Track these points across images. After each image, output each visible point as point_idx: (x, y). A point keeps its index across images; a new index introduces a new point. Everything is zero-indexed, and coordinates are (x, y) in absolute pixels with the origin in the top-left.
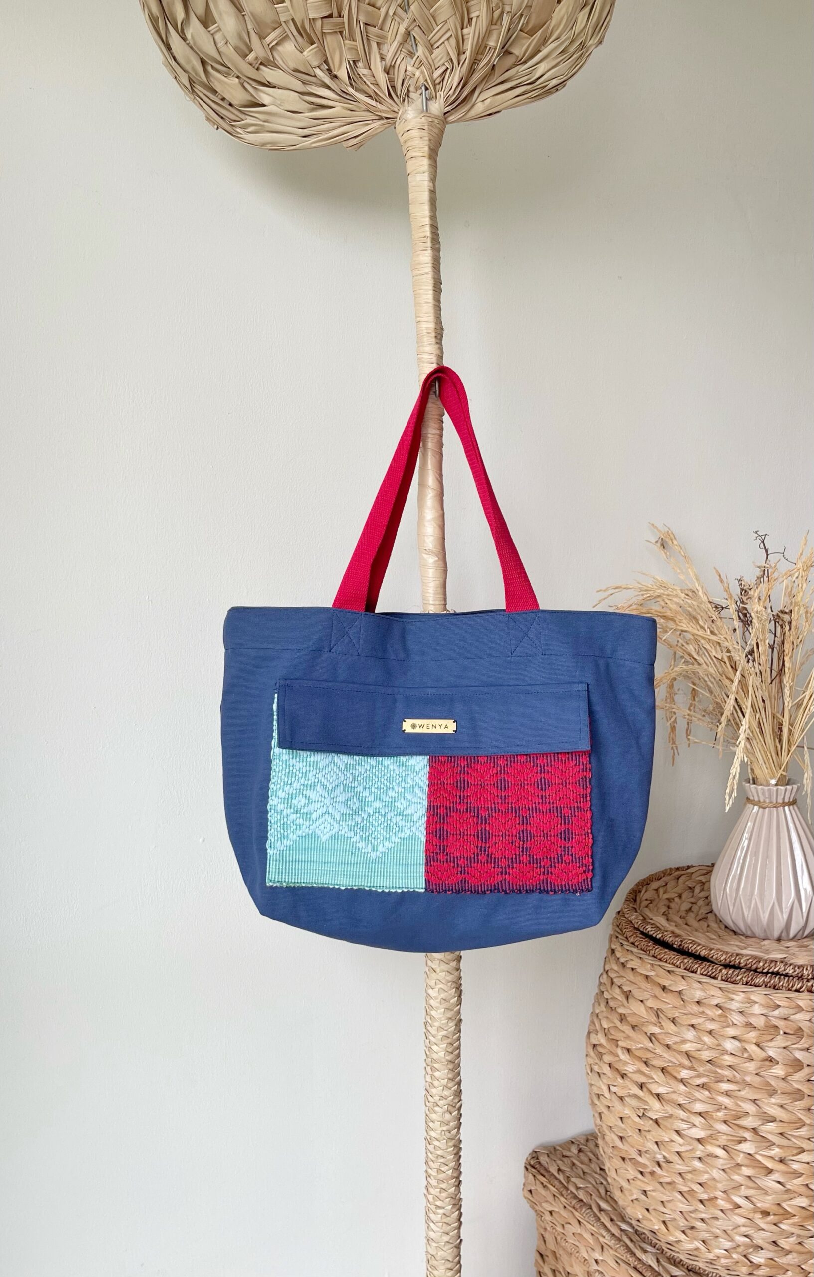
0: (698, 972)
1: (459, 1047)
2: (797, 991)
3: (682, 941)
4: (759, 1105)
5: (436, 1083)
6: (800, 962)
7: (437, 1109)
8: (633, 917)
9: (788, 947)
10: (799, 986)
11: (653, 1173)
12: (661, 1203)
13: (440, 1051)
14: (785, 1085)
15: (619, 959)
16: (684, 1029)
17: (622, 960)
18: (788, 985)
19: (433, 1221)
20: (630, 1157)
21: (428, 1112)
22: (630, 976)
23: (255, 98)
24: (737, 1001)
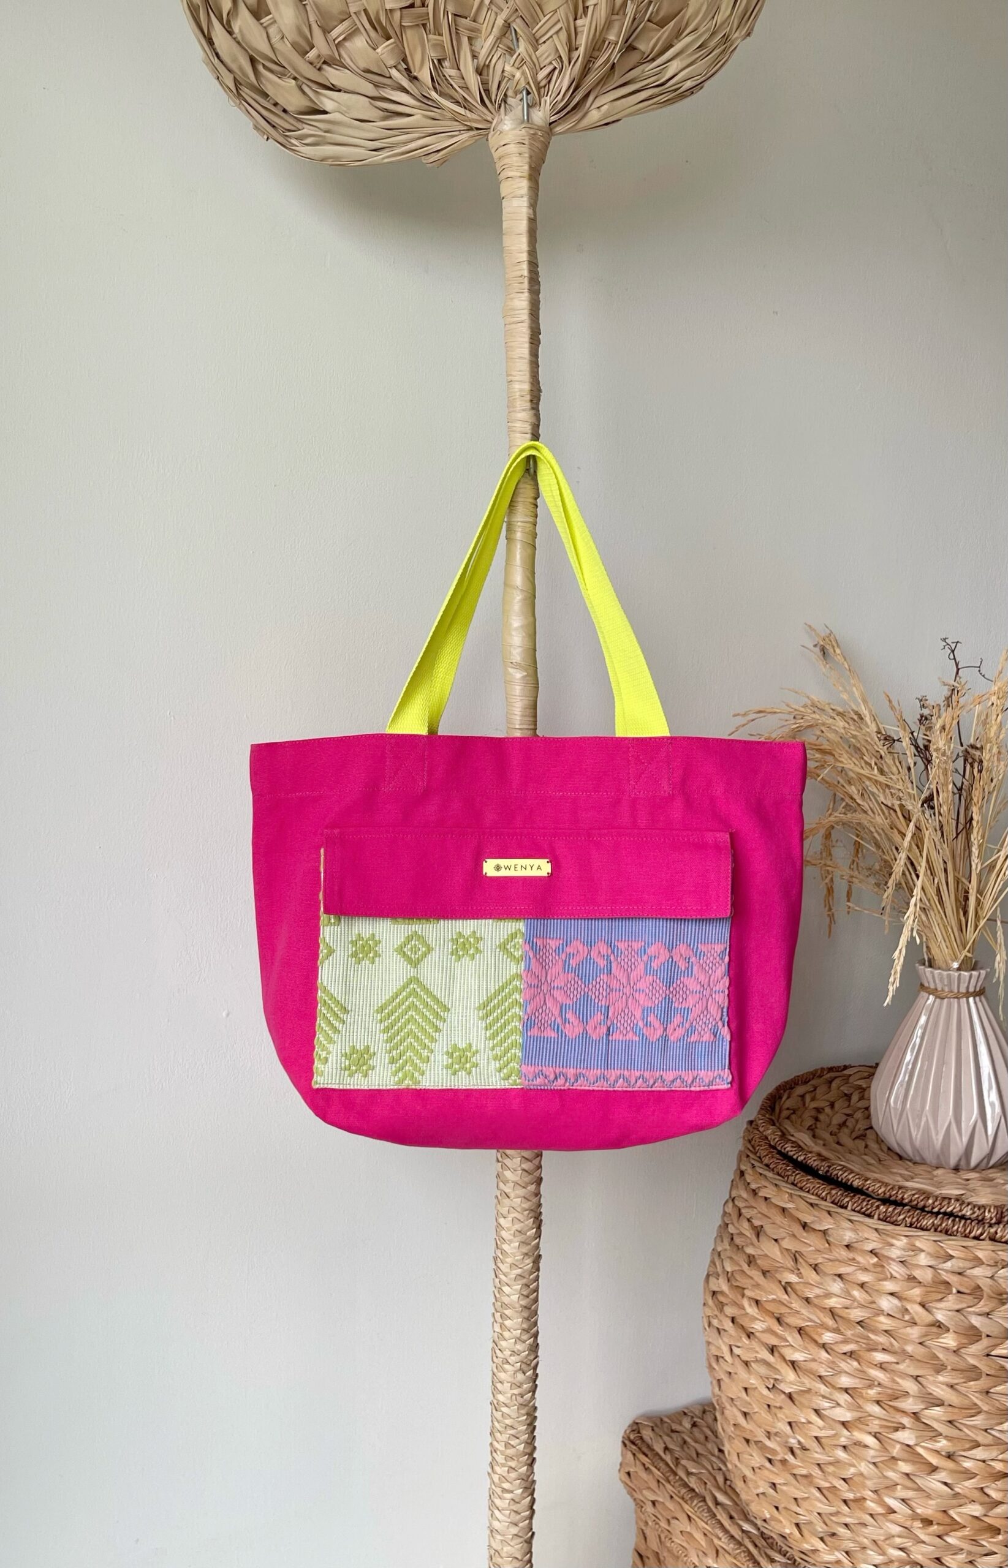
0: (849, 1208)
1: (536, 1290)
2: (977, 1238)
3: (829, 1167)
4: (922, 1382)
5: (506, 1334)
6: (982, 1201)
7: (507, 1366)
8: (770, 1132)
9: (968, 1180)
10: (979, 1232)
11: (784, 1462)
12: (793, 1500)
13: (513, 1294)
14: (957, 1359)
15: (749, 1184)
16: (828, 1279)
17: (753, 1186)
18: (965, 1230)
19: (498, 1508)
20: (756, 1439)
21: (495, 1370)
22: (763, 1207)
23: (316, 103)
24: (898, 1248)
